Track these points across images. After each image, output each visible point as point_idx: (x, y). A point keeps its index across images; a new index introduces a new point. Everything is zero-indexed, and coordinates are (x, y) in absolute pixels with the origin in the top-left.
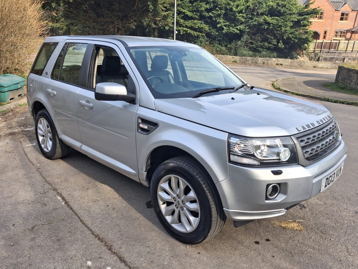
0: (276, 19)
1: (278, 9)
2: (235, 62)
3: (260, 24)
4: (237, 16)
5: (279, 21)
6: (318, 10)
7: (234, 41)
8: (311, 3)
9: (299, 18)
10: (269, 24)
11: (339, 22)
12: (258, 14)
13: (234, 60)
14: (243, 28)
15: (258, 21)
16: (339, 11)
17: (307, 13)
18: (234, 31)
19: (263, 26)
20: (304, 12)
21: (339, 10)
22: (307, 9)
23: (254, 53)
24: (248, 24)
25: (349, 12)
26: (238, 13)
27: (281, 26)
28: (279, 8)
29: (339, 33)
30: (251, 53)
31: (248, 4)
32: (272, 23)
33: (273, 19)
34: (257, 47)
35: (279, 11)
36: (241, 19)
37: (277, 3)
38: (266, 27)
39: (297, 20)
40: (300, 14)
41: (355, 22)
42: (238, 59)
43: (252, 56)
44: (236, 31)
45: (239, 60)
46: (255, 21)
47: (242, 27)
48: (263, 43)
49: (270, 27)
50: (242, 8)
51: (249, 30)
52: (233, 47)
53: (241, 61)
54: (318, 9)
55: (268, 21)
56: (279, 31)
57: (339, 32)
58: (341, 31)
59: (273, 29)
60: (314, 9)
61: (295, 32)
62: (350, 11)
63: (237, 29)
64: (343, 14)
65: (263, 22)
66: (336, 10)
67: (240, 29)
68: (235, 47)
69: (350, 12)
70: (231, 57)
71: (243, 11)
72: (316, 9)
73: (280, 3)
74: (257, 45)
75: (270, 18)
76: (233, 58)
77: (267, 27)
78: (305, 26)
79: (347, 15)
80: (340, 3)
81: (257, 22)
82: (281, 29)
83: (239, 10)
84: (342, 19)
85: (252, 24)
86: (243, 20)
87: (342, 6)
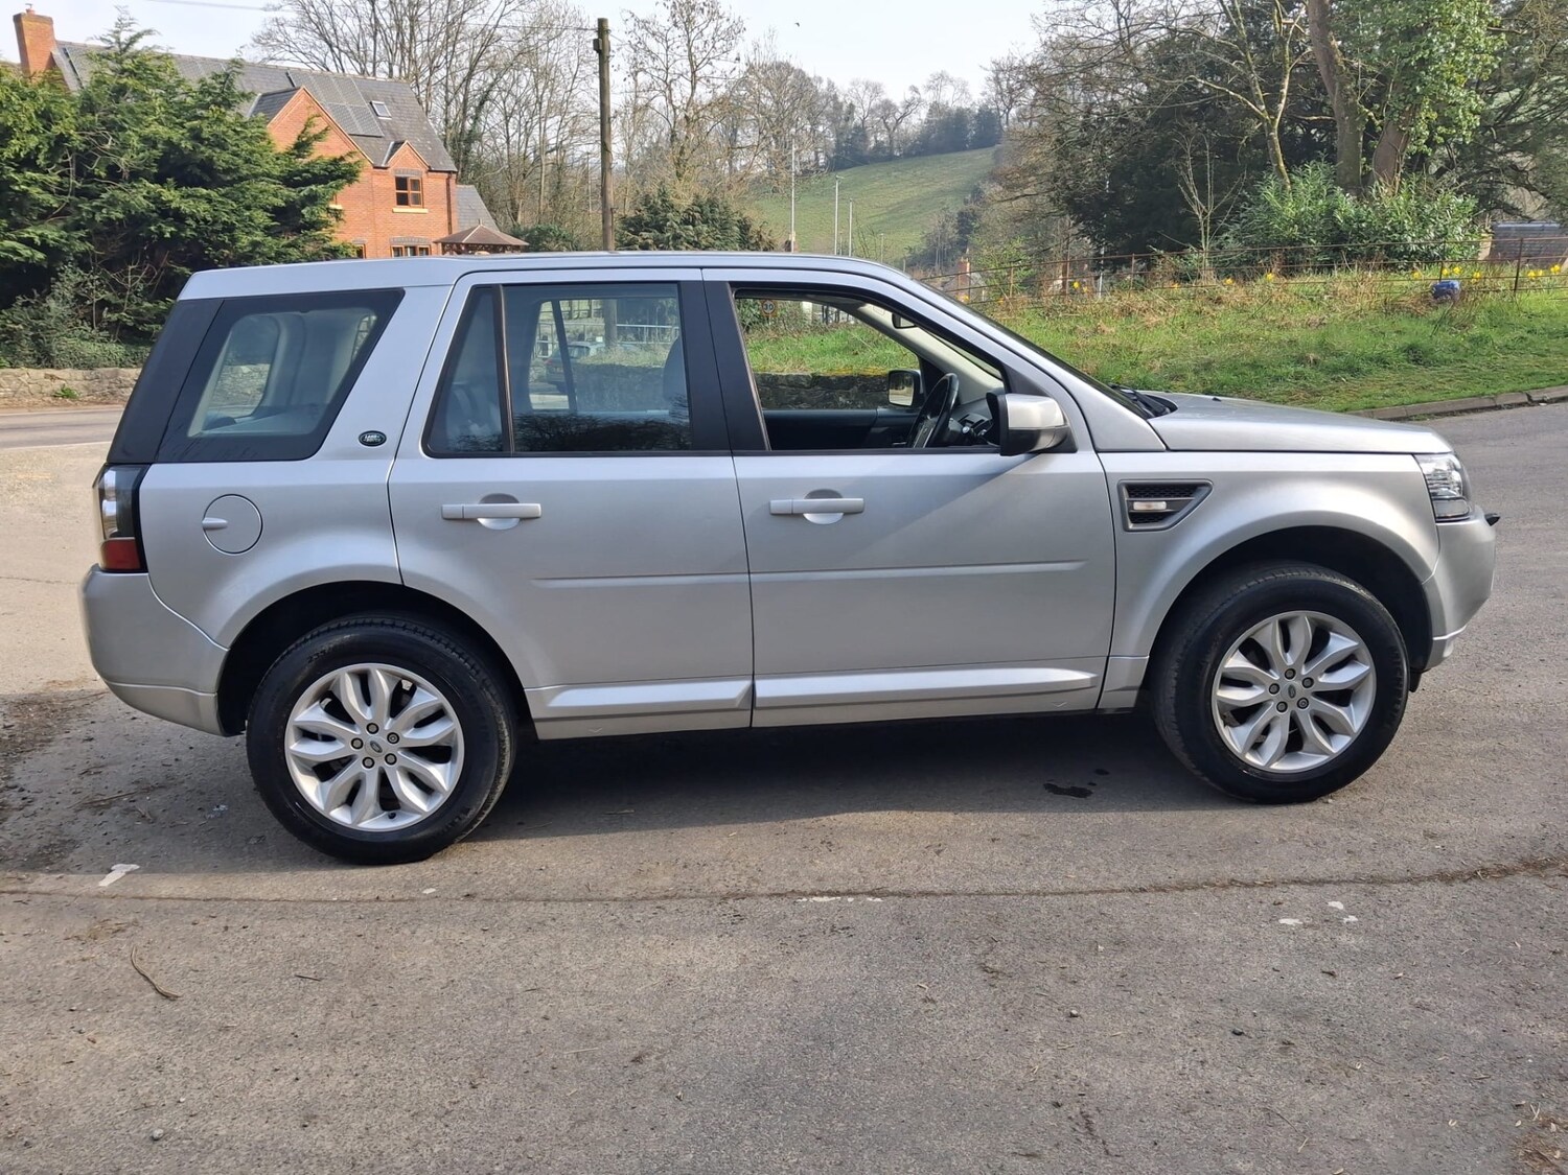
0: (202, 196)
1: (200, 156)
2: (66, 394)
3: (136, 220)
4: (15, 182)
5: (219, 206)
6: (350, 165)
7: (20, 300)
8: (317, 137)
9: (292, 193)
10: (178, 217)
11: (396, 210)
12: (114, 173)
13: (59, 387)
14: (61, 237)
15: (126, 203)
16: (385, 168)
17: (309, 175)
18: (15, 252)
19: (152, 228)
20: (299, 173)
21: (383, 165)
22: (306, 161)
23: (133, 350)
24: (80, 220)
25: (419, 173)
26: (13, 166)
27: (229, 228)
28: (206, 152)
29: (406, 251)
30: (116, 349)
31: (56, 129)
32: (192, 216)
33: (189, 196)
34: (142, 323)
35: (207, 166)
36: (37, 196)
37: (191, 130)
38: (168, 231)
39: (283, 204)
40: (289, 180)
41: (449, 212)
42: (76, 380)
43: (128, 363)
44: (26, 252)
45: (86, 383)
46: (112, 203)
47: (52, 232)
48: (165, 301)
49: (184, 231)
50: (32, 145)
51: (88, 246)
52: (21, 327)
53: (94, 391)
54: (350, 160)
55: (173, 205)
56: (224, 245)
57: (406, 247)
58: (412, 244)
59: (195, 239)
60: (335, 162)
61: (291, 250)
62: (424, 170)
63: (29, 242)
64: (401, 183)
65: (148, 209)
66: (375, 168)
67: (43, 242)
68: (32, 330)
69: (424, 175)
70: (42, 375)
71: (41, 161)
72: (342, 159)
73: (205, 129)
74: (137, 313)
75: (177, 193)
76: (52, 377)
77: (173, 229)
78: (314, 225)
79: (416, 184)
80: (381, 141)
81: (119, 209)
82: (234, 240)
83: (22, 154)
84: (402, 200)
85: (98, 218)
86: (50, 200)
87: (389, 150)
